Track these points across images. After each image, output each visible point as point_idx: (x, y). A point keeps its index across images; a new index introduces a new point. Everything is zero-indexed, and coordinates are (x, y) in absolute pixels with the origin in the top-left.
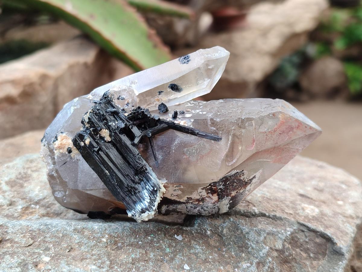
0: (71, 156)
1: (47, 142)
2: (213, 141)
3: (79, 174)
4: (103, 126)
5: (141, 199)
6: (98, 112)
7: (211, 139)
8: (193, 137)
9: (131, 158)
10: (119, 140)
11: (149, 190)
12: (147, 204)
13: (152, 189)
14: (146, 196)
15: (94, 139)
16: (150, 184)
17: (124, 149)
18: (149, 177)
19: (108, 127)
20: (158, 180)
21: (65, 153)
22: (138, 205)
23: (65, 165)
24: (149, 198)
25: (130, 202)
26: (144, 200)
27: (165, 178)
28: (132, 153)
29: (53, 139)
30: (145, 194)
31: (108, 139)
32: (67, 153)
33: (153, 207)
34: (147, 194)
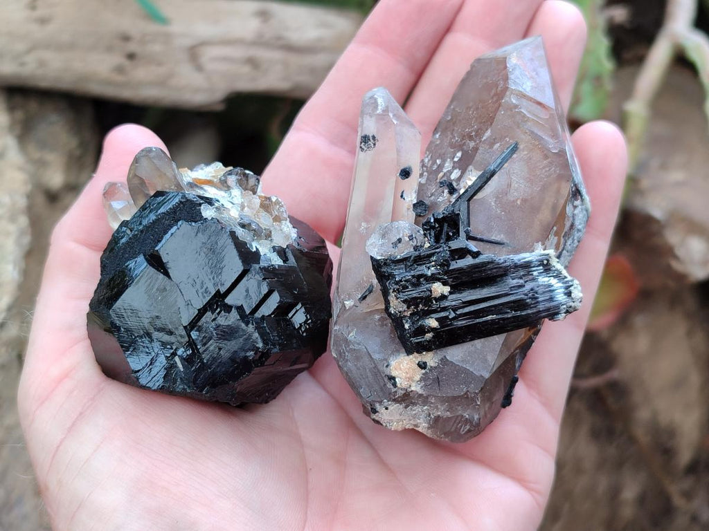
0: (431, 367)
1: (385, 400)
2: (515, 156)
3: (465, 366)
4: (428, 286)
5: (549, 289)
6: (404, 282)
7: (511, 157)
8: (495, 177)
9: (492, 269)
10: (459, 274)
11: (541, 273)
12: (560, 285)
13: (541, 267)
14: (548, 281)
15: (435, 311)
16: (534, 267)
17: (475, 274)
18: (525, 262)
19: (433, 279)
20: (534, 253)
21: (423, 374)
22: (557, 296)
23: (441, 383)
24: (552, 278)
25: (548, 305)
26: (552, 286)
27: (535, 244)
28: (489, 263)
29: (389, 385)
30: (544, 282)
31: (446, 290)
32: (423, 371)
33: (566, 280)
34: (547, 279)
